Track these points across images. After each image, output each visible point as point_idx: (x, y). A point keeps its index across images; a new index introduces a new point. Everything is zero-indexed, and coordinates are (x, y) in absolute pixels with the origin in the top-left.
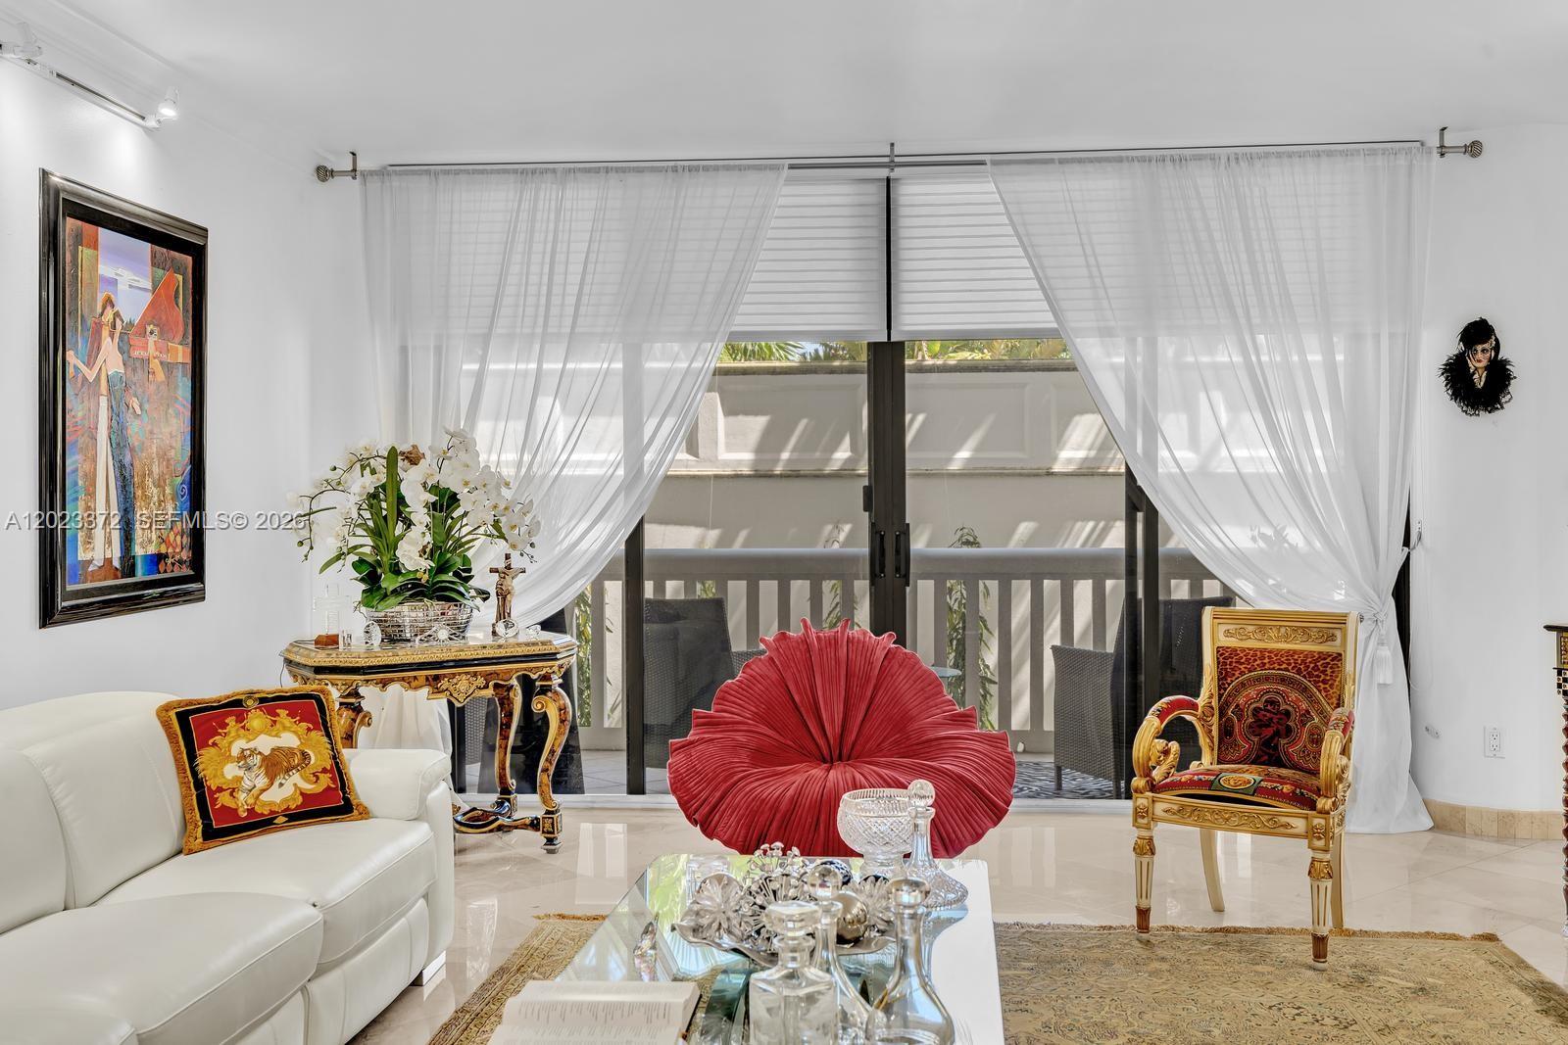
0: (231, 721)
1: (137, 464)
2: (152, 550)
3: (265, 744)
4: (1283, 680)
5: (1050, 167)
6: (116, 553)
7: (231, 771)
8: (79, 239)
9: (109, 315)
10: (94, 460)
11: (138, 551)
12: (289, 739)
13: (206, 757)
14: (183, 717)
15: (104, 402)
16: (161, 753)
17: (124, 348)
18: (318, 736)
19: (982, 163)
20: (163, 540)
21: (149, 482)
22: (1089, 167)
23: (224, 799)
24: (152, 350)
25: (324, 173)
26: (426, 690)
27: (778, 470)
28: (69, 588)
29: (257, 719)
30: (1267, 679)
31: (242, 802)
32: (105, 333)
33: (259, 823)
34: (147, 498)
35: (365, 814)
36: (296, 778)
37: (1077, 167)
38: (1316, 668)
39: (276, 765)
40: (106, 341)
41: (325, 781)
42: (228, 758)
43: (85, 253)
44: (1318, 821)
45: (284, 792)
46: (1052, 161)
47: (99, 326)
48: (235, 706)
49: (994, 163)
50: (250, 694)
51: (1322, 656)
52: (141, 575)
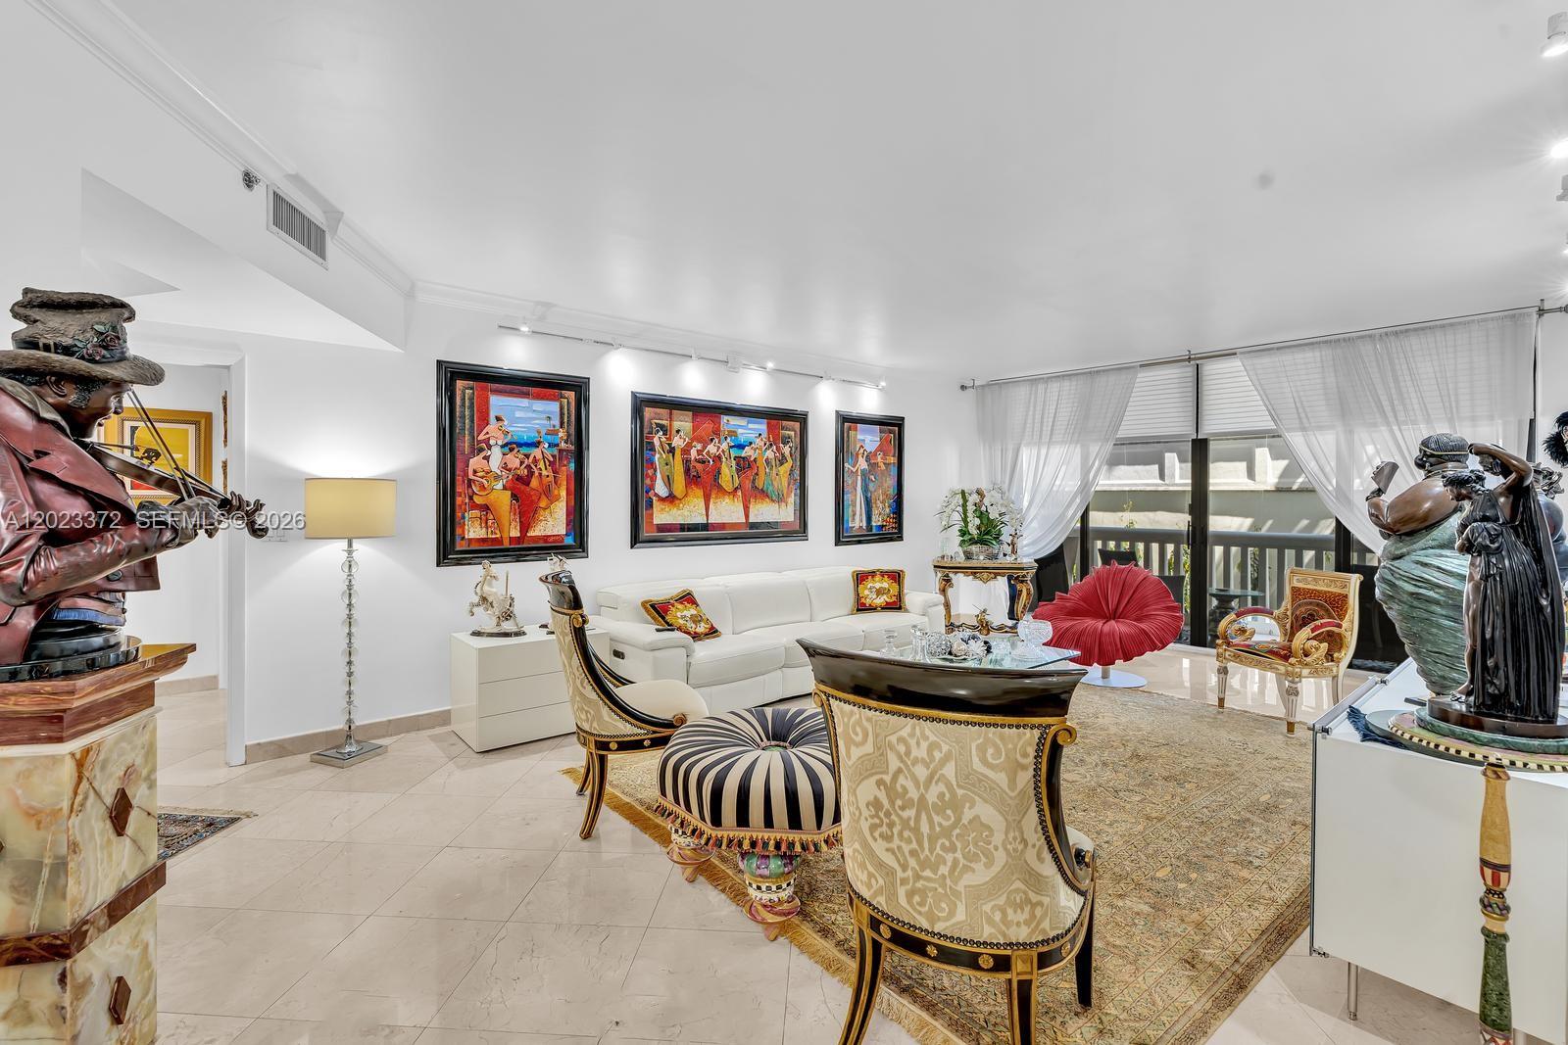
0: (870, 577)
1: (873, 497)
2: (879, 524)
3: (878, 585)
4: (1318, 605)
5: (1272, 352)
6: (864, 524)
7: (866, 592)
8: (850, 429)
9: (862, 450)
10: (856, 495)
11: (874, 524)
12: (885, 585)
13: (861, 586)
14: (857, 575)
15: (859, 478)
16: (851, 584)
17: (868, 459)
18: (896, 585)
19: (1235, 354)
20: (883, 521)
21: (878, 502)
22: (1294, 350)
23: (863, 600)
24: (879, 460)
25: (963, 387)
26: (971, 577)
27: (1295, 487)
28: (845, 535)
29: (877, 578)
30: (1311, 603)
31: (868, 602)
32: (860, 456)
33: (872, 609)
34: (878, 508)
35: (906, 611)
36: (885, 597)
37: (1287, 350)
38: (1334, 601)
39: (879, 592)
40: (860, 458)
41: (894, 599)
42: (866, 588)
43: (852, 433)
44: (1290, 669)
45: (880, 601)
46: (1272, 349)
47: (857, 454)
48: (873, 574)
49: (1241, 353)
50: (878, 570)
51: (1340, 595)
52: (874, 531)
